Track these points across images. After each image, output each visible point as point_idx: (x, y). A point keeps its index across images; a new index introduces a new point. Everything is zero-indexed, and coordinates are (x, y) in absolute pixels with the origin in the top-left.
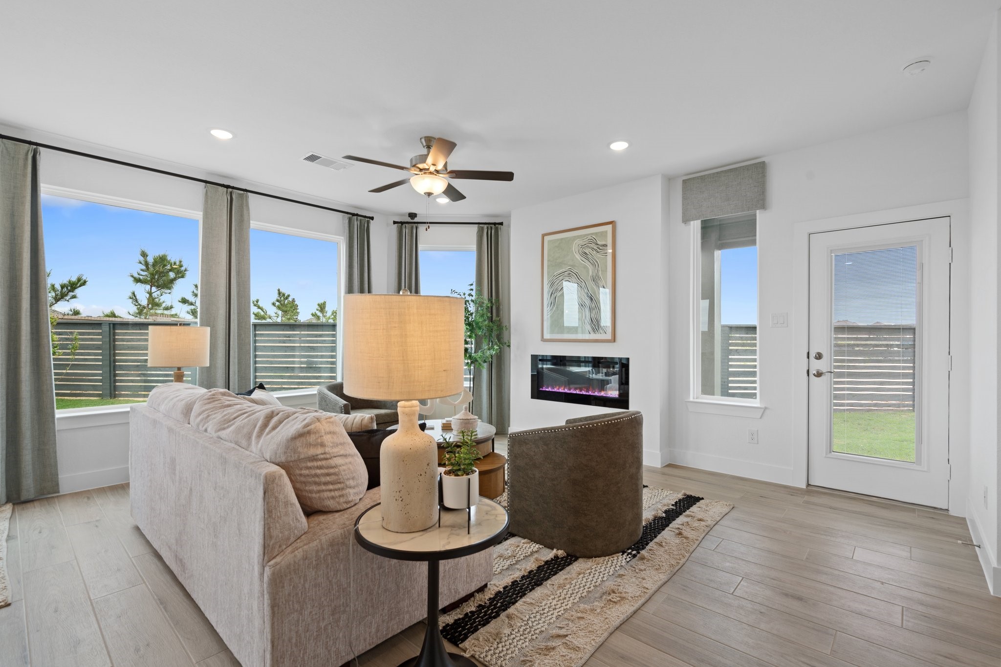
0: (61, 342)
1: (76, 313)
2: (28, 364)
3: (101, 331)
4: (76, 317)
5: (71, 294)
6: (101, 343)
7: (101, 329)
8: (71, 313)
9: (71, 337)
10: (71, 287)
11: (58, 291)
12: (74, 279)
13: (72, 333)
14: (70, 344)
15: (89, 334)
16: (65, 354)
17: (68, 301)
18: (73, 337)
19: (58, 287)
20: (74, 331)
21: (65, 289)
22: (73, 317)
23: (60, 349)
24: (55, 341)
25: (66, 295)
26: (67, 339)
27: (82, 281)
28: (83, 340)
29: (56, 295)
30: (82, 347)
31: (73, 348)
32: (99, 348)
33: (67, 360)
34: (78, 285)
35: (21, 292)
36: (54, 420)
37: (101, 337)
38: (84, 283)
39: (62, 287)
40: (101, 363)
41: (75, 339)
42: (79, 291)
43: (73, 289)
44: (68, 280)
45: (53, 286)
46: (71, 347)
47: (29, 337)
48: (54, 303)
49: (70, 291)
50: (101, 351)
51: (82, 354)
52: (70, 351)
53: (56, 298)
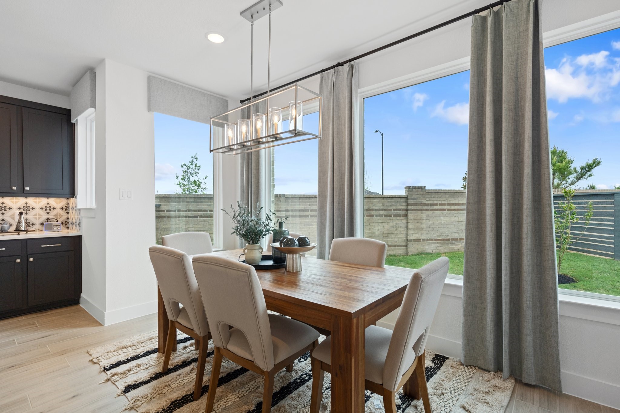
0: (578, 210)
1: (593, 187)
2: (530, 235)
3: (613, 200)
4: (592, 191)
5: (588, 173)
6: (613, 211)
7: (613, 199)
8: (588, 188)
9: (586, 206)
10: (588, 168)
11: (579, 172)
12: (590, 162)
13: (587, 203)
14: (584, 211)
15: (602, 203)
16: (581, 219)
17: (586, 179)
18: (588, 206)
19: (579, 169)
20: (589, 201)
21: (584, 170)
22: (590, 191)
23: (577, 215)
24: (573, 209)
25: (585, 175)
26: (584, 208)
27: (597, 163)
28: (597, 208)
29: (578, 175)
30: (596, 214)
31: (588, 215)
32: (612, 215)
33: (584, 224)
34: (594, 166)
35: (524, 157)
36: (556, 304)
37: (613, 206)
38: (599, 163)
39: (582, 169)
40: (613, 228)
41: (590, 208)
42: (594, 171)
43: (590, 170)
44: (586, 163)
45: (575, 169)
46: (586, 214)
47: (530, 206)
48: (576, 181)
49: (587, 171)
50: (613, 218)
51: (596, 220)
52: (586, 217)
53: (577, 177)
